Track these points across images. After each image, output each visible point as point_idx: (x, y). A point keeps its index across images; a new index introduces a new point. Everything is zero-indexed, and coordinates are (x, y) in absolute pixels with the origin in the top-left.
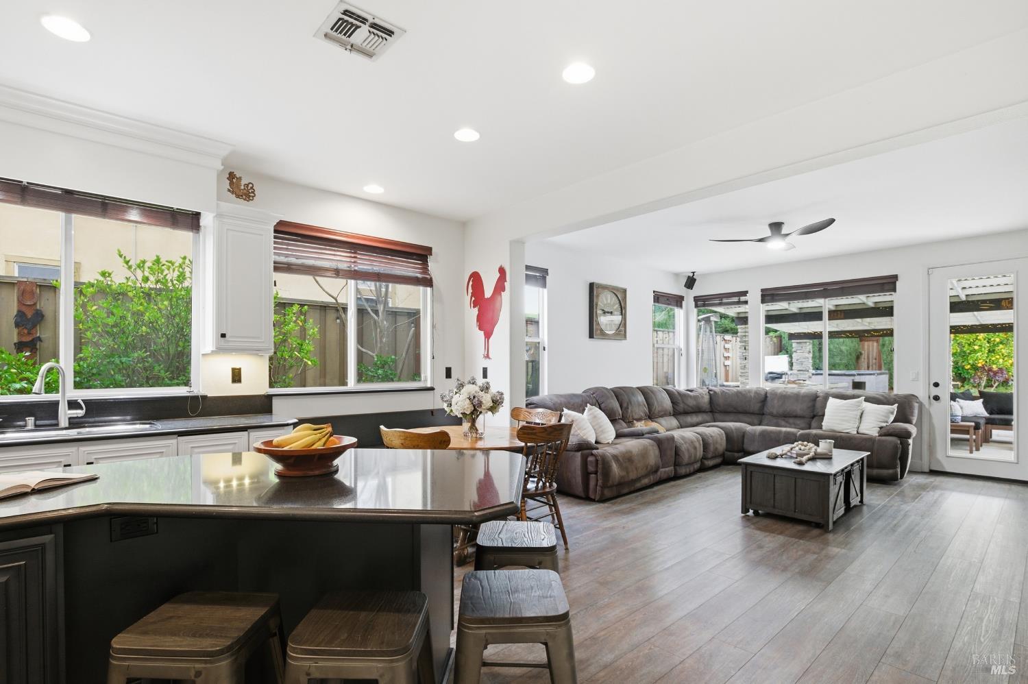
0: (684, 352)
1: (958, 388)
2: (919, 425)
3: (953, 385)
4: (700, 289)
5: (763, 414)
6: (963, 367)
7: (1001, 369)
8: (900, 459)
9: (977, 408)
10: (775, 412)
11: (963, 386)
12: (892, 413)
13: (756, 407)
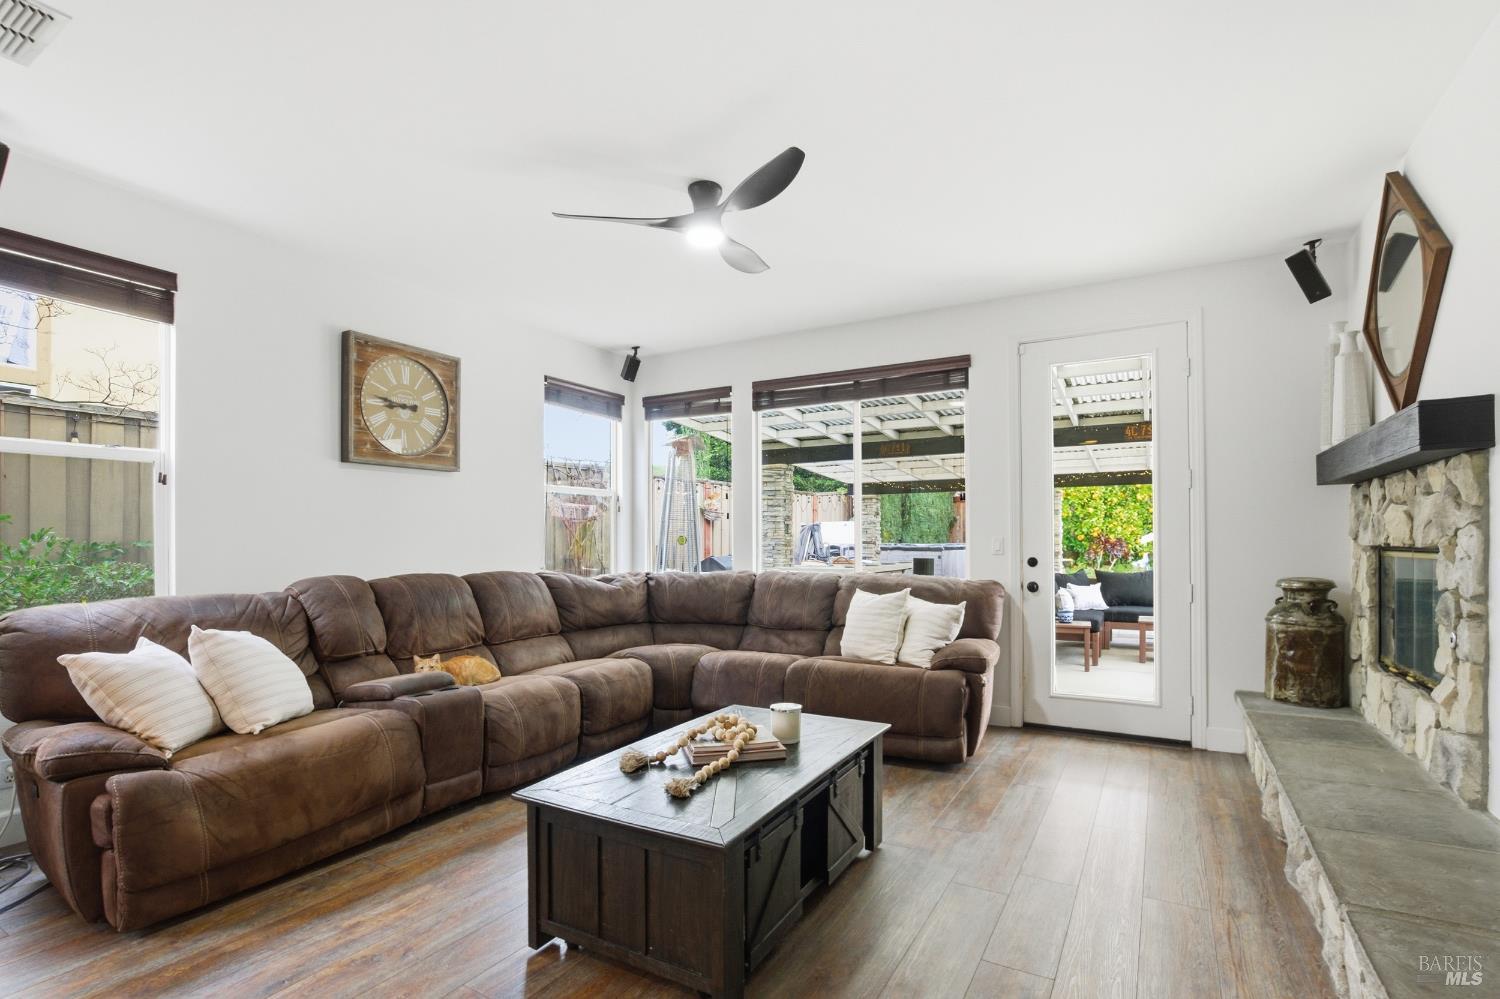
0: (624, 504)
1: (1070, 567)
2: (1005, 643)
3: (1064, 563)
4: (651, 383)
5: (746, 624)
6: (1075, 538)
7: (1119, 540)
8: (967, 716)
9: (1092, 597)
10: (766, 622)
11: (1075, 564)
12: (957, 620)
13: (731, 611)
